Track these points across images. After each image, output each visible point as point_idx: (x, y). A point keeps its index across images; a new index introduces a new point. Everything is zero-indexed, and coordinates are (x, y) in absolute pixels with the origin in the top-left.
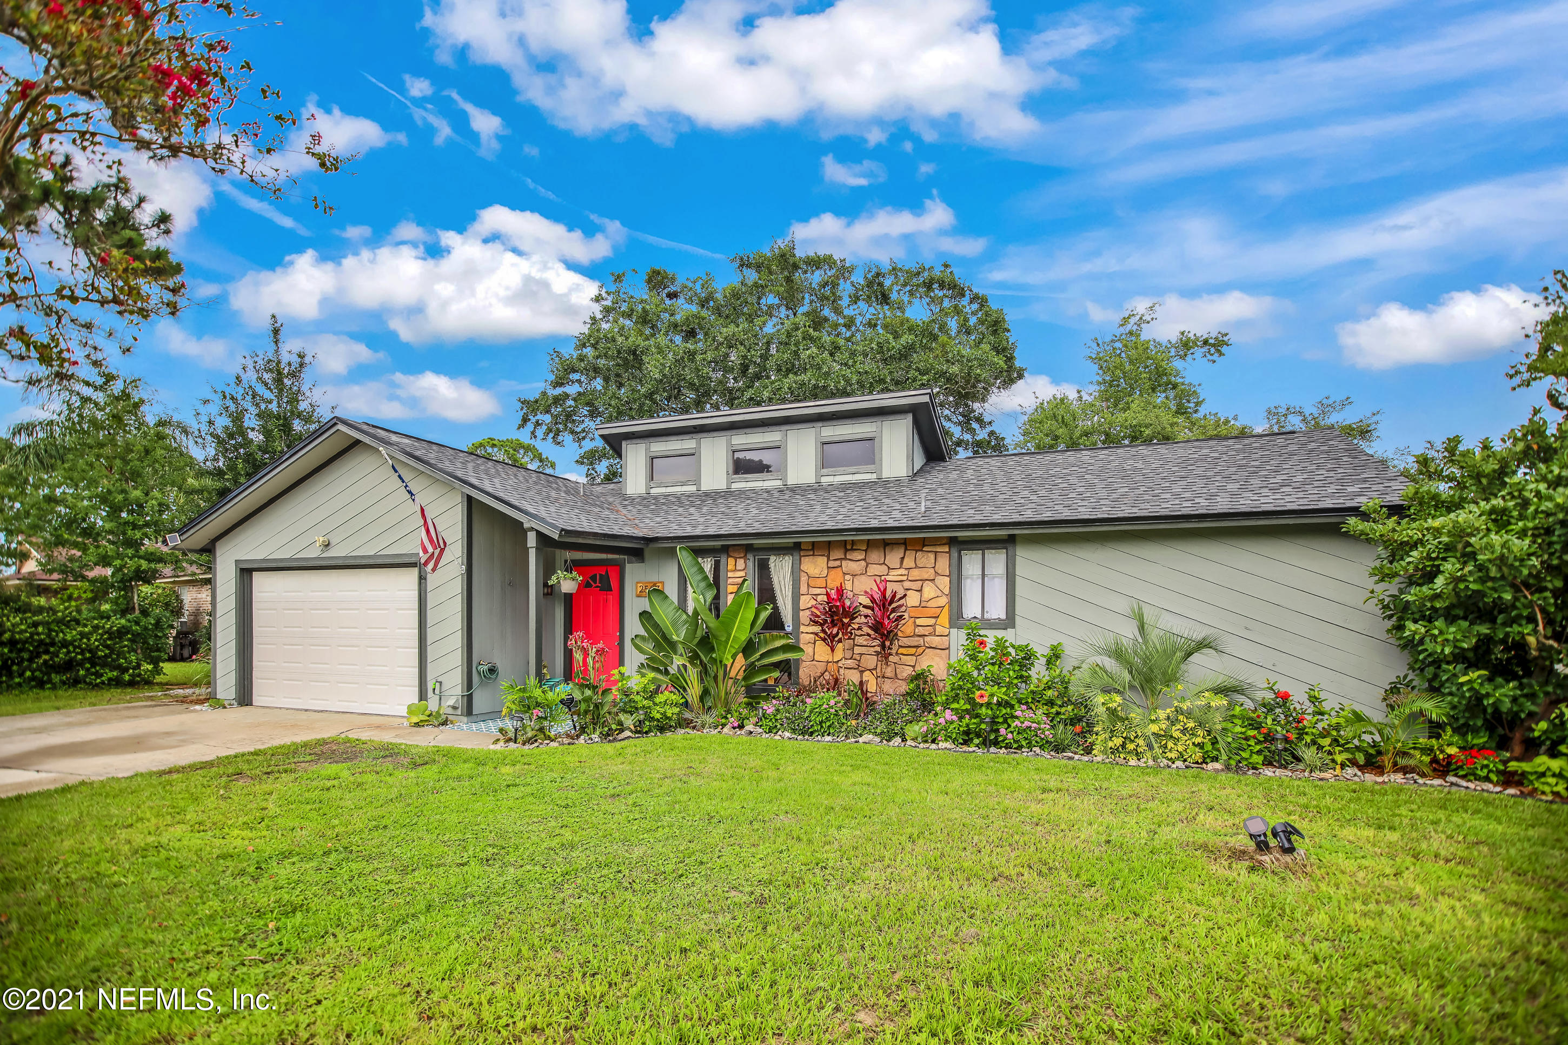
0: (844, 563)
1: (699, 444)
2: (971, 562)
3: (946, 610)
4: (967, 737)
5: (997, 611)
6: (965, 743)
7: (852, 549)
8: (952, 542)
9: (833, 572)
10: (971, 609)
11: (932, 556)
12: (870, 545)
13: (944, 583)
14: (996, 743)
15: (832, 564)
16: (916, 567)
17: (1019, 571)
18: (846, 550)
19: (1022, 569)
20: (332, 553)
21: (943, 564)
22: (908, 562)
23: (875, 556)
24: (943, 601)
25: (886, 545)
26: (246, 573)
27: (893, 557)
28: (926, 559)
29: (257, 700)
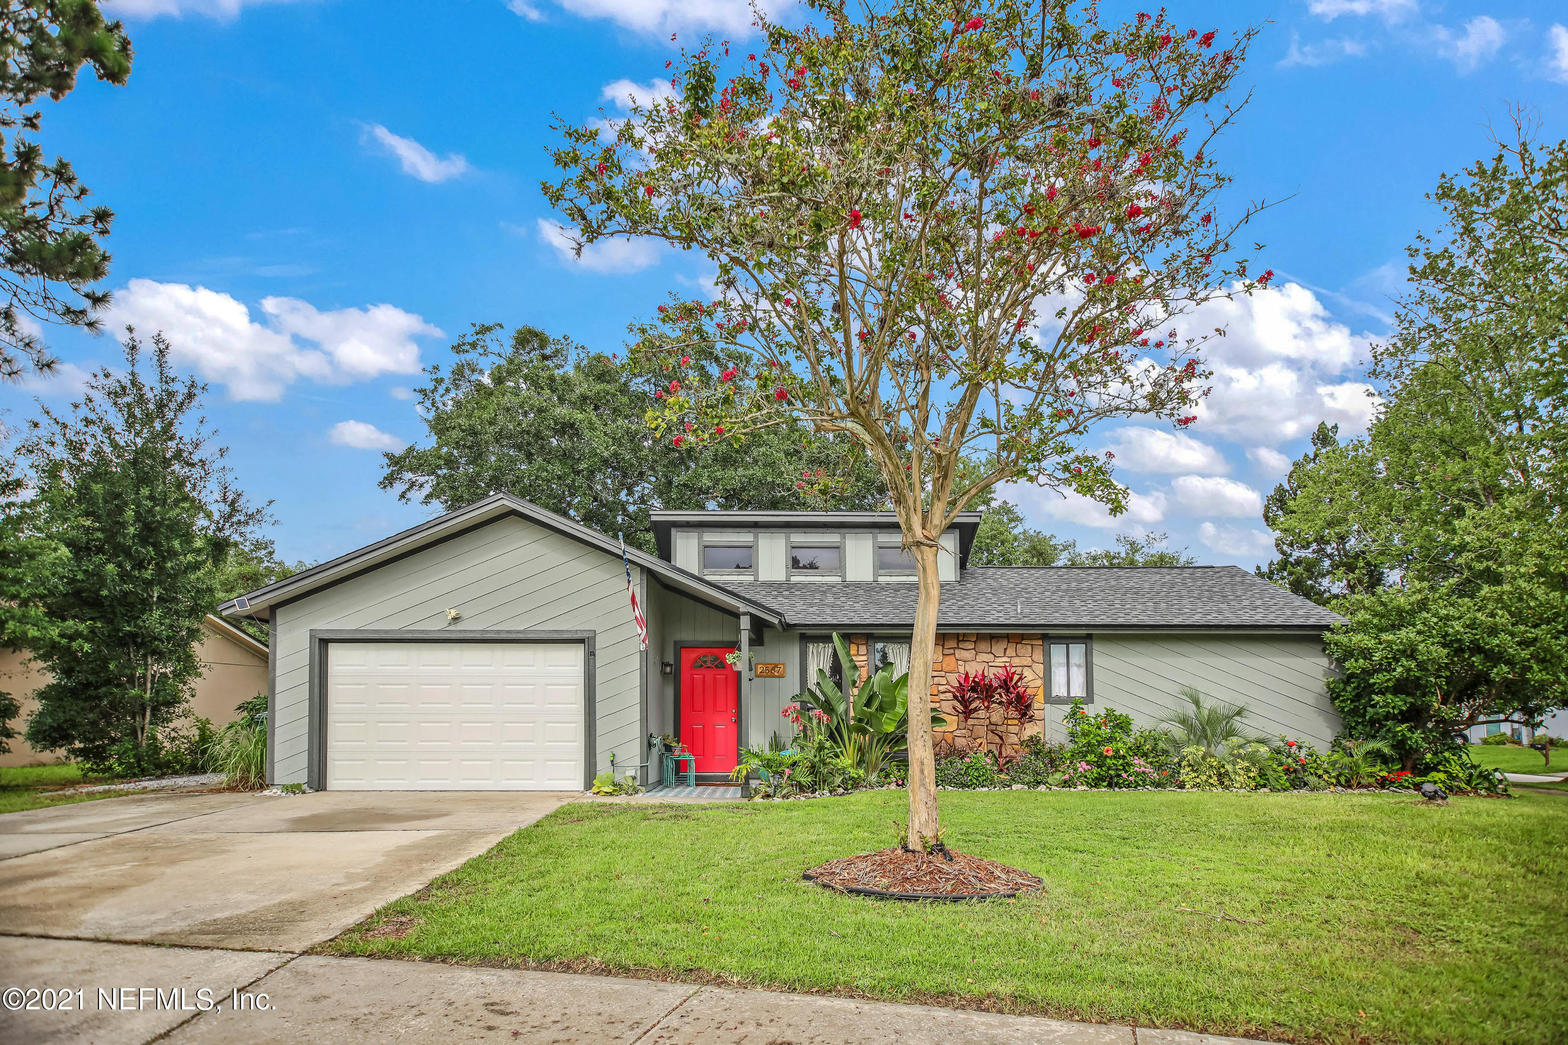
0: (957, 651)
1: (756, 537)
2: (1058, 652)
3: (1041, 690)
4: (1096, 783)
5: (1078, 690)
6: (1096, 786)
7: (963, 641)
8: (1045, 637)
9: (947, 658)
10: (1059, 689)
11: (1029, 648)
12: (979, 638)
13: (1040, 668)
14: (1117, 784)
15: (946, 652)
16: (1017, 656)
17: (1095, 660)
18: (958, 641)
19: (1097, 660)
20: (460, 626)
21: (1038, 656)
22: (1011, 652)
23: (983, 646)
24: (1039, 682)
25: (992, 638)
26: (323, 643)
27: (998, 648)
28: (1025, 650)
29: (333, 782)
